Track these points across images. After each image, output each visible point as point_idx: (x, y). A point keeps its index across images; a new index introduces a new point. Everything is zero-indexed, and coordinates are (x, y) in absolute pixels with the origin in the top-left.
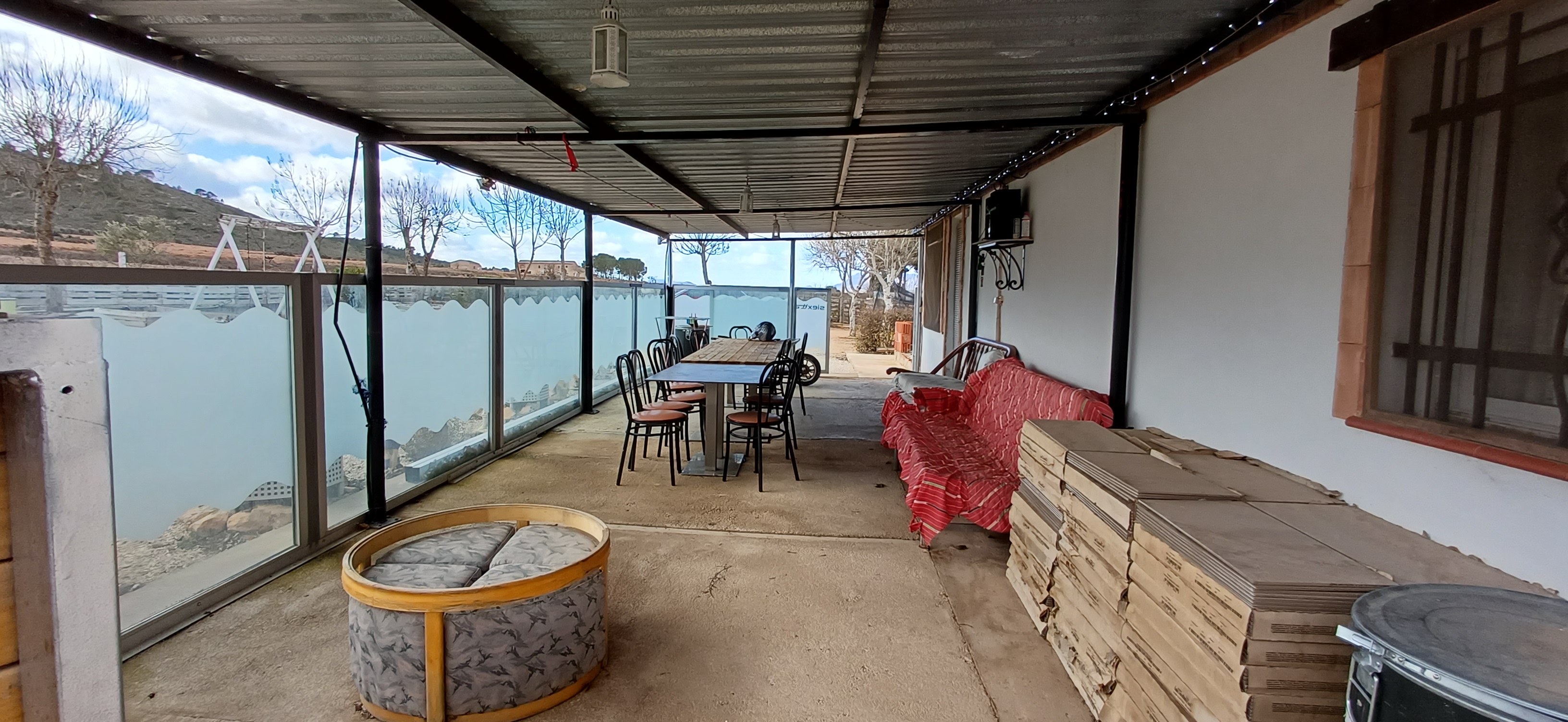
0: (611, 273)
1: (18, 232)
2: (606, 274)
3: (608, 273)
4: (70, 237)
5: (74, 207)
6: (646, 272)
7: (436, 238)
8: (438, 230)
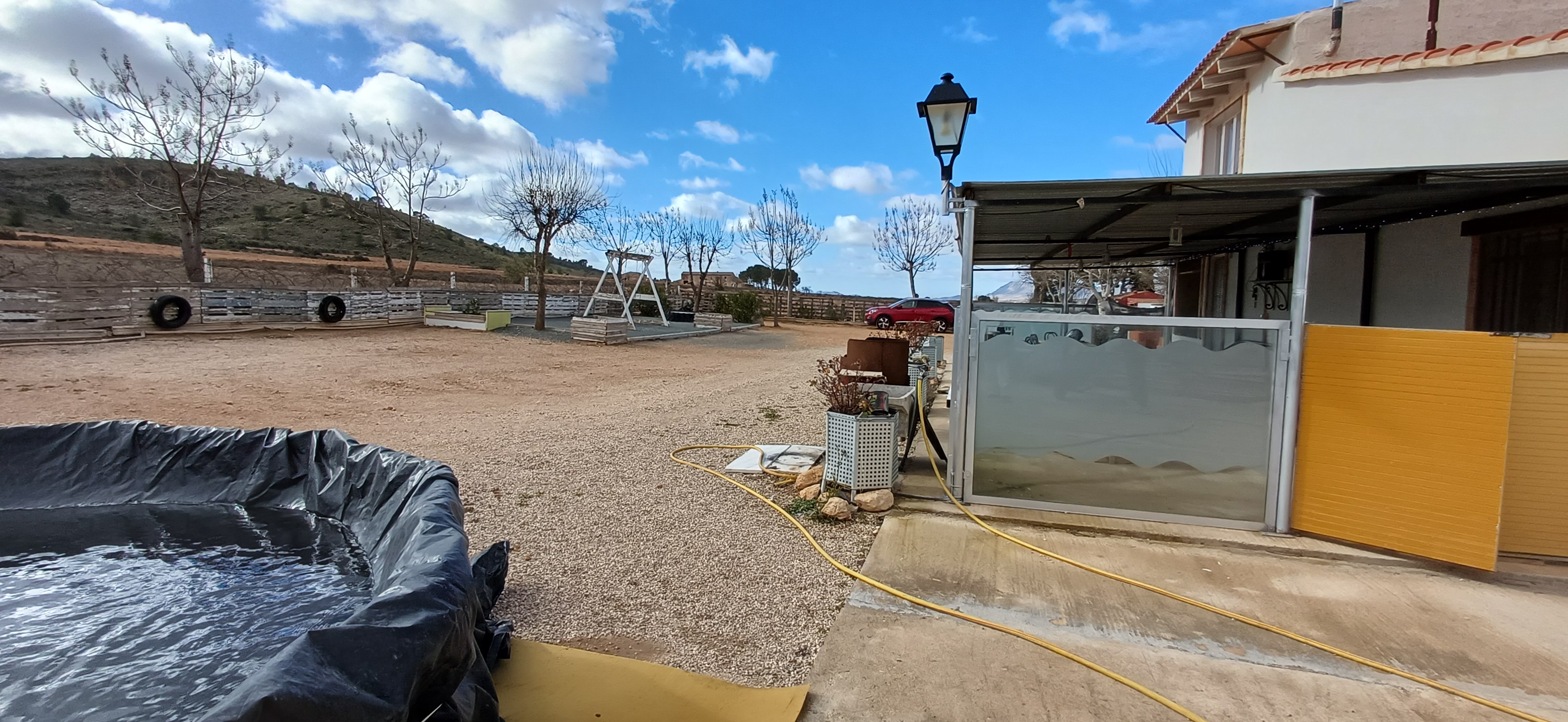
0: (767, 283)
1: (291, 252)
2: (761, 284)
3: (764, 284)
4: (328, 255)
5: (327, 230)
6: (799, 282)
7: (710, 261)
8: (712, 255)
